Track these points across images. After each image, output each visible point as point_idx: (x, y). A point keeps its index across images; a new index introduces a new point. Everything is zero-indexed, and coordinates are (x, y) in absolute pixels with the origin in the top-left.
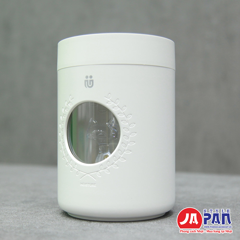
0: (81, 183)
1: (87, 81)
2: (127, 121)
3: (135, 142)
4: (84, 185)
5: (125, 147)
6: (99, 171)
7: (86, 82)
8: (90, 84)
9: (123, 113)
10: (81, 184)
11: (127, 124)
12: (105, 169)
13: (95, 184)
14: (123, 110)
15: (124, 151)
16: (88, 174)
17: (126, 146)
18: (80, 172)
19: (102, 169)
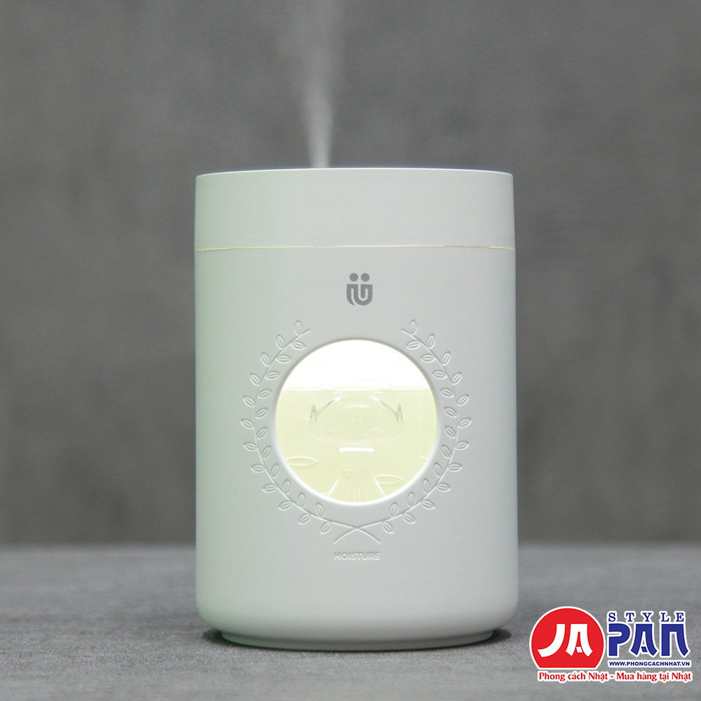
0: (335, 553)
1: (355, 287)
2: (452, 389)
3: (468, 443)
4: (344, 557)
5: (449, 456)
6: (389, 518)
7: (352, 290)
8: (363, 296)
9: (444, 370)
10: (337, 555)
11: (453, 396)
12: (403, 512)
13: (379, 552)
14: (443, 363)
15: (447, 466)
16: (358, 527)
17: (451, 454)
18: (333, 523)
19: (396, 513)
